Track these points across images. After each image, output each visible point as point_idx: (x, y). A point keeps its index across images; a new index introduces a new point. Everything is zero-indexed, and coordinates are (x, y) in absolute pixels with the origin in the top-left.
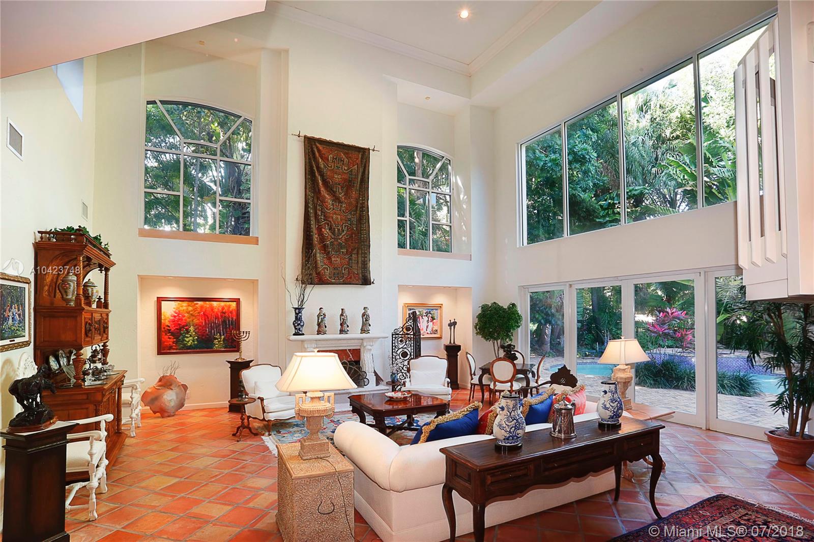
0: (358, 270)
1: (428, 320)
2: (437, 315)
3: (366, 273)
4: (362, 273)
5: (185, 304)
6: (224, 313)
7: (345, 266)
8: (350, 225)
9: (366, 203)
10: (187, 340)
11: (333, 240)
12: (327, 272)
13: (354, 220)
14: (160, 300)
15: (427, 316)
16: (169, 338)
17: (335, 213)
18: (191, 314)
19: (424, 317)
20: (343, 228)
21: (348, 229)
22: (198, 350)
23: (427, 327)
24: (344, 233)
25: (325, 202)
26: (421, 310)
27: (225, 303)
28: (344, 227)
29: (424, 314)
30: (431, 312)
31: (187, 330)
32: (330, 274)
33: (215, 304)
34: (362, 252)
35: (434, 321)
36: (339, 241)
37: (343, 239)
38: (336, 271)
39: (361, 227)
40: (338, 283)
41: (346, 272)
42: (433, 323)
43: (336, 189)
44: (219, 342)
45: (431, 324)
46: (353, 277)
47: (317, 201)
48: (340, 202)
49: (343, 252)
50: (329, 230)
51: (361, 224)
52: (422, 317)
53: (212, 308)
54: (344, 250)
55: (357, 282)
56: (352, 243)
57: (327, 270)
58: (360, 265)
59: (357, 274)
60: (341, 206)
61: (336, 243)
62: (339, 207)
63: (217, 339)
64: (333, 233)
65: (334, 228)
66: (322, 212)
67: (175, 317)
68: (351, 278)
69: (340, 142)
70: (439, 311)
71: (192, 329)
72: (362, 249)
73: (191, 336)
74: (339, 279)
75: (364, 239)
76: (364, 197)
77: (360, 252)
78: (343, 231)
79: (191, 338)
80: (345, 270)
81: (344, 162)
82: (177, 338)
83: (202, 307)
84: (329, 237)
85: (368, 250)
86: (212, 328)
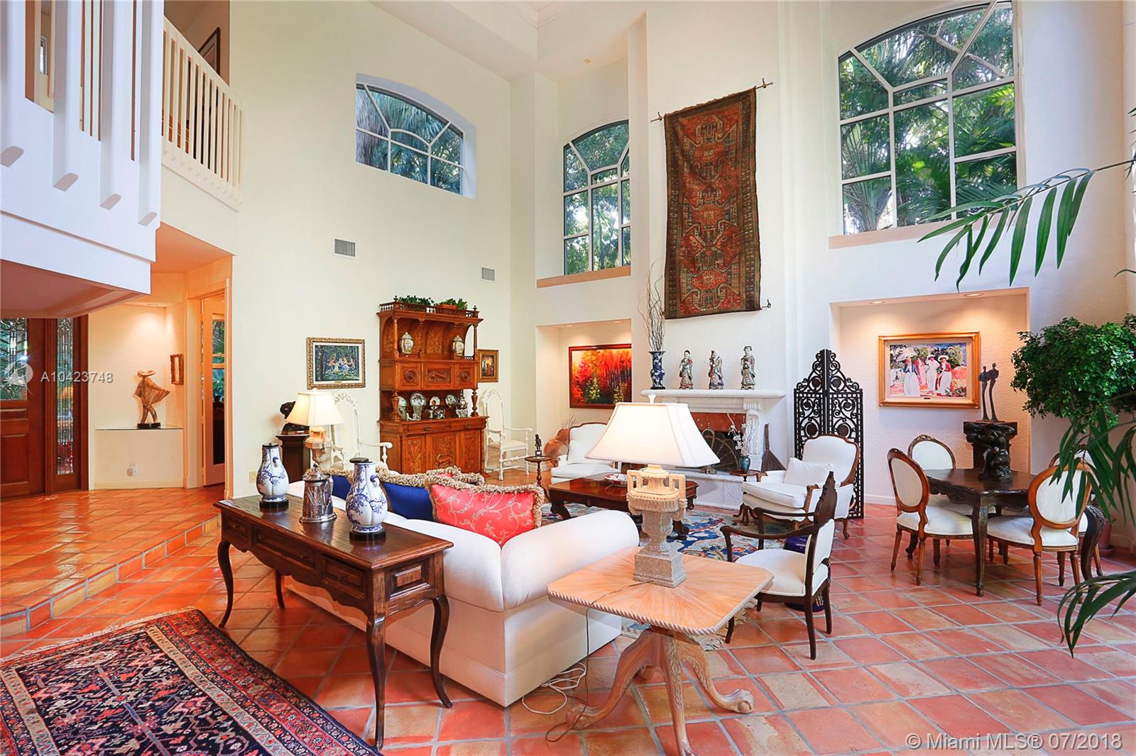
0: (739, 288)
1: (941, 367)
2: (965, 356)
3: (753, 290)
4: (746, 291)
5: (589, 353)
6: (623, 362)
7: (722, 285)
8: (729, 220)
9: (752, 179)
10: (592, 392)
11: (705, 249)
12: (696, 298)
13: (734, 211)
14: (571, 349)
15: (936, 358)
16: (578, 390)
17: (707, 209)
18: (595, 364)
19: (928, 362)
20: (717, 227)
21: (725, 228)
22: (601, 405)
23: (938, 381)
24: (720, 235)
25: (692, 198)
26: (919, 347)
27: (623, 350)
28: (719, 225)
29: (930, 355)
30: (948, 351)
31: (591, 381)
32: (700, 300)
33: (614, 351)
34: (746, 259)
35: (957, 369)
36: (713, 249)
37: (719, 243)
38: (709, 295)
39: (744, 219)
40: (710, 312)
41: (722, 294)
42: (954, 374)
43: (707, 173)
44: (618, 396)
45: (947, 376)
46: (732, 300)
47: (683, 199)
48: (713, 190)
49: (718, 265)
50: (700, 235)
51: (744, 213)
52: (924, 361)
53: (612, 356)
54: (720, 262)
55: (738, 308)
56: (731, 248)
57: (697, 296)
58: (743, 280)
59: (739, 295)
60: (715, 196)
61: (708, 253)
62: (712, 198)
63: (616, 393)
64: (705, 239)
65: (705, 232)
66: (689, 213)
67: (582, 367)
68: (729, 302)
69: (711, 100)
70: (969, 348)
71: (595, 380)
72: (746, 255)
73: (594, 388)
74: (713, 306)
75: (749, 237)
76: (749, 169)
77: (743, 259)
78: (718, 232)
79: (595, 391)
80: (721, 291)
81: (716, 128)
82: (584, 391)
83: (603, 355)
84: (699, 246)
85: (757, 253)
86: (612, 380)
